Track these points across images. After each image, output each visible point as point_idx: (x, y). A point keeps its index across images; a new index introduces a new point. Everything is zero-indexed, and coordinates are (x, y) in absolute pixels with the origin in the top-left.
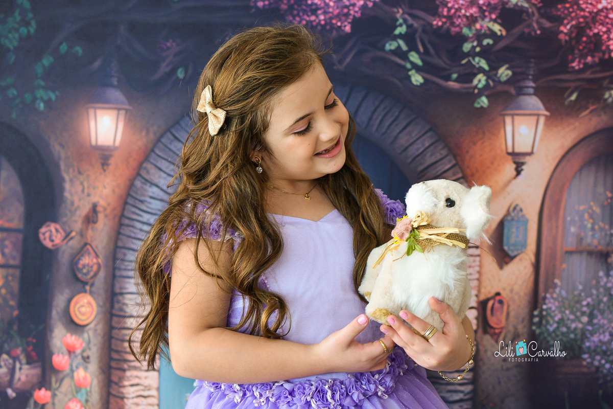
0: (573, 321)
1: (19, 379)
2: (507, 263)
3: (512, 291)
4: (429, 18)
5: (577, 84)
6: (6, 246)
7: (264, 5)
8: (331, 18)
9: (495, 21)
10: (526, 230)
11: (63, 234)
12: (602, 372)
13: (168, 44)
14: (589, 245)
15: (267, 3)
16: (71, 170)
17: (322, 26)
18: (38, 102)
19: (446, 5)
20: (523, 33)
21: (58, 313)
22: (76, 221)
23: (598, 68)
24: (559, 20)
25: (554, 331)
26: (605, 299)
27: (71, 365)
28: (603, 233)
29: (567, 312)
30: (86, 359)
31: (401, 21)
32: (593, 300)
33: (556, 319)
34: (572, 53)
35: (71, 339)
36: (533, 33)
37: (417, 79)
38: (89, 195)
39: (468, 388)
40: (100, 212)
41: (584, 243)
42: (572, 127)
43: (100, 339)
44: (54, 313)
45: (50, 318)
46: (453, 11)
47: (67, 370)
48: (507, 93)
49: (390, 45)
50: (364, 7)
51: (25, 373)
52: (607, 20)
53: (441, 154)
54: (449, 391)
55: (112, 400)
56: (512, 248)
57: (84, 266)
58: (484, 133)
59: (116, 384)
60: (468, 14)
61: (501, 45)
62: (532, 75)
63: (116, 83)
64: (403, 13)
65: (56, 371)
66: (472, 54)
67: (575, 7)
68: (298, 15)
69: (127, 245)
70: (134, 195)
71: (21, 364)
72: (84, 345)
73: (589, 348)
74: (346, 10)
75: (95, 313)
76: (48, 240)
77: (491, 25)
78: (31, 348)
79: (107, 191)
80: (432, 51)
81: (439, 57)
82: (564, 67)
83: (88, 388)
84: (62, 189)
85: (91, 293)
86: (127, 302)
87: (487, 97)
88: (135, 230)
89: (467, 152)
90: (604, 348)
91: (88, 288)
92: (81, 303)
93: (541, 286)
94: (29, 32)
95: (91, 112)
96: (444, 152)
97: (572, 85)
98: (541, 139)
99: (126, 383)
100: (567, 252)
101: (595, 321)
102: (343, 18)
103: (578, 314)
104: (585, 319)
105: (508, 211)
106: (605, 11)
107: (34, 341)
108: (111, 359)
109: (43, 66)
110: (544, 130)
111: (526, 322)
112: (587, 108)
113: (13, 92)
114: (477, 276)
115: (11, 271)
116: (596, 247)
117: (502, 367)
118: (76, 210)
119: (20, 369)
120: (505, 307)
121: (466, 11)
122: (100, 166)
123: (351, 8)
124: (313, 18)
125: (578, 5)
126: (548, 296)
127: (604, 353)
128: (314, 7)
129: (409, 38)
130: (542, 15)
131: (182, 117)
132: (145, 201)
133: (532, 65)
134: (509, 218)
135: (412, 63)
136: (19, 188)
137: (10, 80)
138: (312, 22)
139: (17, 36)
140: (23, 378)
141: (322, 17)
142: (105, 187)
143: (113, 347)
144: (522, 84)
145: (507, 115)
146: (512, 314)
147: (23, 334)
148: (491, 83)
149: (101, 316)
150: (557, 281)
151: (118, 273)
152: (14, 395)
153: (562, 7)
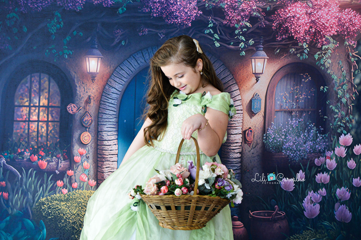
0: (279, 138)
1: (61, 166)
2: (253, 116)
3: (255, 127)
4: (222, 21)
5: (280, 46)
6: (53, 113)
7: (156, 15)
8: (183, 21)
9: (247, 22)
10: (260, 103)
11: (77, 108)
12: (290, 157)
13: (118, 31)
14: (284, 109)
15: (157, 14)
16: (79, 82)
17: (179, 23)
18: (65, 55)
19: (229, 16)
20: (259, 26)
21: (75, 139)
22: (82, 103)
23: (287, 40)
24: (272, 21)
25: (271, 142)
26: (291, 129)
27: (82, 160)
28: (290, 104)
29: (276, 134)
30: (88, 158)
31: (211, 21)
32: (286, 130)
33: (272, 137)
34: (278, 34)
35: (82, 150)
36: (262, 26)
37: (217, 44)
38: (87, 92)
39: (239, 165)
40: (92, 99)
41: (282, 108)
42: (278, 63)
43: (93, 149)
44: (74, 139)
45: (73, 141)
46: (231, 18)
47: (80, 162)
48: (252, 50)
49: (207, 31)
50: (196, 16)
51: (63, 164)
52: (291, 21)
53: (227, 74)
54: (232, 166)
55: (99, 173)
56: (255, 110)
57: (86, 120)
58: (244, 66)
59: (100, 167)
60: (237, 19)
61: (250, 31)
62: (262, 43)
63: (97, 47)
64: (212, 18)
65: (76, 163)
66: (239, 34)
67: (278, 16)
68: (170, 19)
69: (103, 112)
70: (105, 92)
71: (61, 161)
72: (87, 152)
73: (285, 148)
74: (189, 17)
75: (90, 139)
76: (70, 110)
77: (246, 23)
78: (65, 154)
79: (94, 91)
80: (223, 33)
81: (226, 36)
82: (274, 40)
83: (89, 169)
84: (76, 90)
85: (89, 132)
86: (104, 134)
87: (244, 51)
88: (106, 106)
89: (237, 73)
90: (291, 148)
91: (87, 129)
92: (85, 135)
93: (266, 125)
94: (60, 26)
95: (87, 59)
96: (228, 73)
97: (278, 46)
98: (266, 68)
99: (104, 167)
100: (276, 111)
101: (287, 138)
102: (188, 20)
103: (281, 135)
104: (283, 137)
105: (254, 95)
106: (290, 17)
107: (66, 151)
108: (98, 157)
109: (67, 40)
110: (267, 64)
111: (261, 139)
112: (284, 56)
113: (54, 51)
114: (242, 121)
115: (56, 123)
116: (287, 109)
117: (252, 156)
118: (82, 99)
119: (61, 162)
120: (253, 133)
121: (236, 18)
122: (91, 81)
123: (191, 16)
124: (176, 21)
125: (280, 15)
126: (269, 128)
127: (291, 150)
128: (176, 16)
129: (214, 28)
130: (266, 19)
131: (124, 61)
132: (110, 94)
133: (262, 39)
134: (254, 99)
135: (215, 38)
136: (58, 90)
137: (53, 46)
138: (176, 22)
139: (55, 28)
140: (62, 166)
141: (180, 20)
142: (93, 89)
143: (98, 152)
144: (258, 46)
145: (253, 58)
146: (255, 135)
147: (61, 148)
148: (246, 46)
149: (93, 140)
150: (272, 122)
151: (99, 123)
152: (59, 173)
153: (273, 16)
